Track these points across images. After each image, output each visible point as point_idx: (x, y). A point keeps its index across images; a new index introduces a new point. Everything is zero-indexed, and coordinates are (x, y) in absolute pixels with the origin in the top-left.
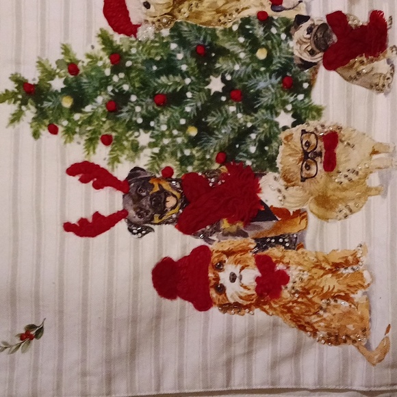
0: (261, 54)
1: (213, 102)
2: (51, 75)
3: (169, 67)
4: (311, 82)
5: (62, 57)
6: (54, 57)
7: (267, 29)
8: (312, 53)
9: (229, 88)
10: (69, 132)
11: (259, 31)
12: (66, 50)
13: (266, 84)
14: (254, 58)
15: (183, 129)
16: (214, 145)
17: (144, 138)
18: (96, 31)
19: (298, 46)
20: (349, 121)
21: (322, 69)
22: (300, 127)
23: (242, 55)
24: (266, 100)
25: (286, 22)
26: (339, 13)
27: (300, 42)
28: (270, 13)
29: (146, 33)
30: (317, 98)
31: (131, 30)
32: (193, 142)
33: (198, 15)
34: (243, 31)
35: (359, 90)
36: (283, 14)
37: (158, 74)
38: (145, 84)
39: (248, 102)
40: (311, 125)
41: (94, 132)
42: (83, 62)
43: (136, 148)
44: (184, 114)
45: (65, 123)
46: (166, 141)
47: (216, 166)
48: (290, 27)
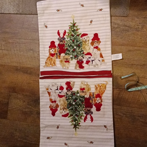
0: (79, 53)
1: (73, 47)
2: (76, 27)
3: (77, 42)
4: (75, 59)
5: (78, 28)
6: (78, 27)
7: (82, 54)
8: (79, 59)
9: (75, 49)
10: (69, 30)
11: (82, 53)
12: (79, 29)
13: (75, 54)
14: (79, 52)
15: (70, 44)
16: (68, 47)
17: (69, 39)
18: (81, 33)
19: (80, 57)
20: (71, 64)
21: (77, 60)
22: (70, 58)
23: (79, 51)
24: (73, 53)
25: (83, 56)
26: (83, 62)
27: (81, 58)
28: (84, 54)
29: (81, 38)
30: (74, 60)
31: (82, 37)
32: (68, 45)
33: (84, 45)
34: (82, 50)
35: (74, 65)
36: (84, 55)
37: (76, 40)
38: (75, 39)
39: (73, 51)
40: (70, 59)
41: (69, 33)
42: (78, 31)
43: (68, 38)
44: (72, 44)
45: (70, 29)
46: (68, 42)
47: (66, 48)
48: (82, 56)
